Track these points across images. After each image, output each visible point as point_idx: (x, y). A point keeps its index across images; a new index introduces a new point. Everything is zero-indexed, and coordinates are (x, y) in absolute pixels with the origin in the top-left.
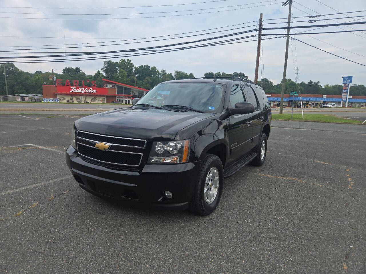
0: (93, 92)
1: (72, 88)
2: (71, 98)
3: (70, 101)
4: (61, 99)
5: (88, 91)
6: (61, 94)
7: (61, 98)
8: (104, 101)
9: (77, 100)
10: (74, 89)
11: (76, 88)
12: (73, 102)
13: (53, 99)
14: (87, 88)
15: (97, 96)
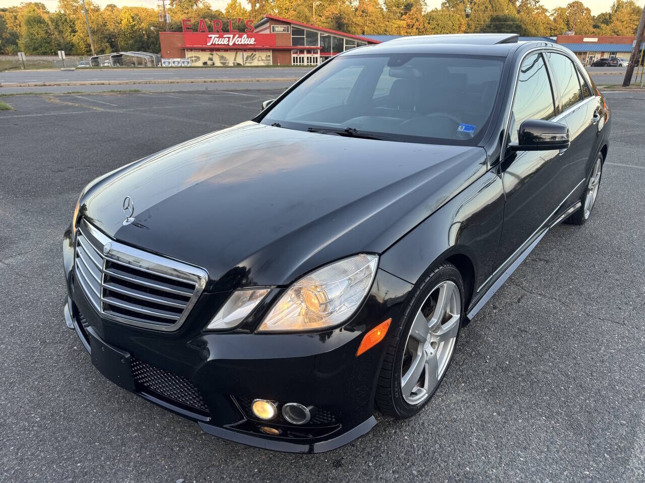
0: (249, 43)
1: (211, 37)
2: (211, 56)
3: (210, 63)
4: (193, 60)
5: (240, 41)
6: (191, 49)
7: (192, 57)
8: (269, 60)
9: (220, 60)
10: (214, 39)
11: (218, 36)
12: (214, 64)
13: (179, 60)
14: (237, 36)
15: (255, 50)
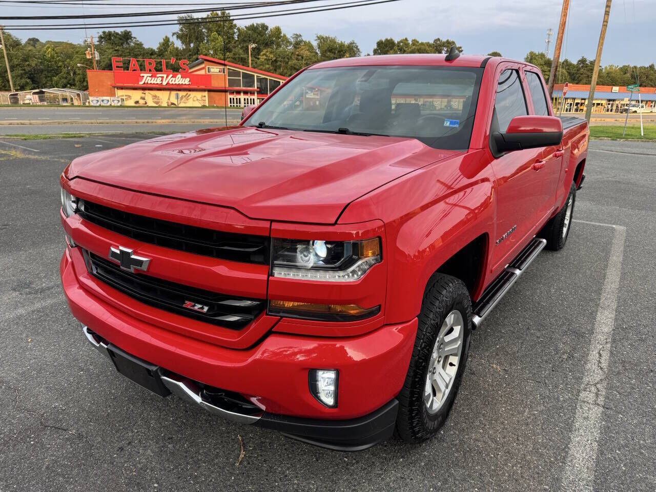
0: (184, 83)
1: (143, 76)
2: (143, 95)
3: (142, 102)
4: (123, 99)
5: (174, 81)
6: (122, 88)
7: (123, 96)
8: (205, 100)
9: (153, 99)
10: (147, 78)
11: (150, 75)
12: (146, 103)
13: (108, 98)
14: (171, 76)
15: (190, 90)
